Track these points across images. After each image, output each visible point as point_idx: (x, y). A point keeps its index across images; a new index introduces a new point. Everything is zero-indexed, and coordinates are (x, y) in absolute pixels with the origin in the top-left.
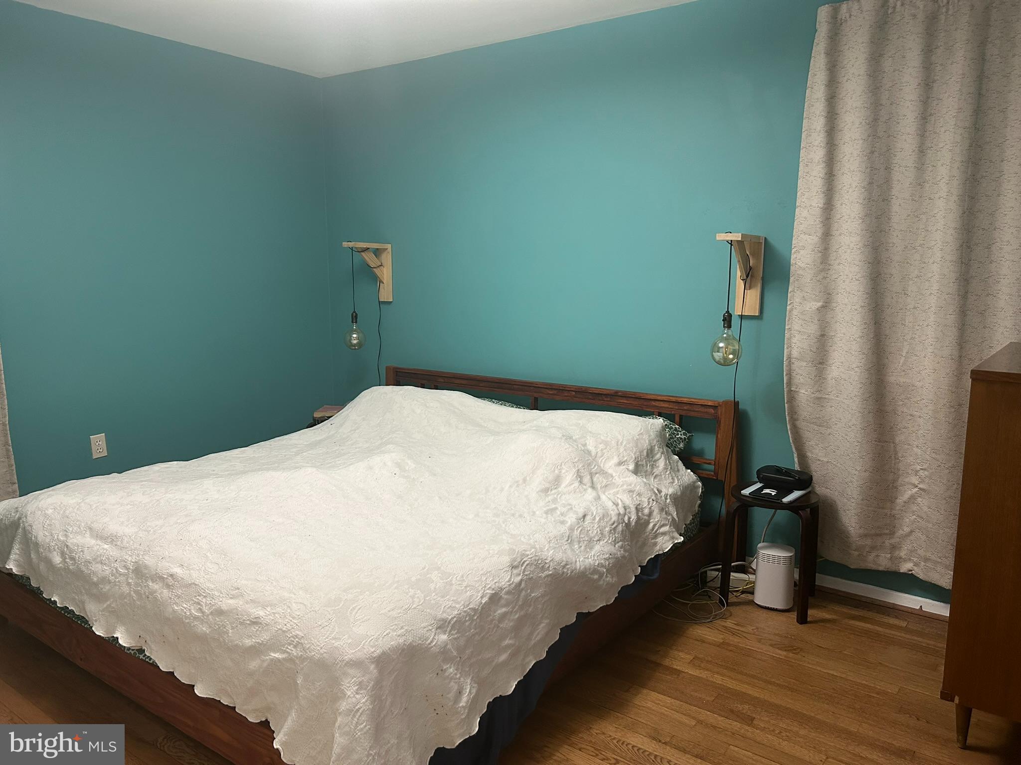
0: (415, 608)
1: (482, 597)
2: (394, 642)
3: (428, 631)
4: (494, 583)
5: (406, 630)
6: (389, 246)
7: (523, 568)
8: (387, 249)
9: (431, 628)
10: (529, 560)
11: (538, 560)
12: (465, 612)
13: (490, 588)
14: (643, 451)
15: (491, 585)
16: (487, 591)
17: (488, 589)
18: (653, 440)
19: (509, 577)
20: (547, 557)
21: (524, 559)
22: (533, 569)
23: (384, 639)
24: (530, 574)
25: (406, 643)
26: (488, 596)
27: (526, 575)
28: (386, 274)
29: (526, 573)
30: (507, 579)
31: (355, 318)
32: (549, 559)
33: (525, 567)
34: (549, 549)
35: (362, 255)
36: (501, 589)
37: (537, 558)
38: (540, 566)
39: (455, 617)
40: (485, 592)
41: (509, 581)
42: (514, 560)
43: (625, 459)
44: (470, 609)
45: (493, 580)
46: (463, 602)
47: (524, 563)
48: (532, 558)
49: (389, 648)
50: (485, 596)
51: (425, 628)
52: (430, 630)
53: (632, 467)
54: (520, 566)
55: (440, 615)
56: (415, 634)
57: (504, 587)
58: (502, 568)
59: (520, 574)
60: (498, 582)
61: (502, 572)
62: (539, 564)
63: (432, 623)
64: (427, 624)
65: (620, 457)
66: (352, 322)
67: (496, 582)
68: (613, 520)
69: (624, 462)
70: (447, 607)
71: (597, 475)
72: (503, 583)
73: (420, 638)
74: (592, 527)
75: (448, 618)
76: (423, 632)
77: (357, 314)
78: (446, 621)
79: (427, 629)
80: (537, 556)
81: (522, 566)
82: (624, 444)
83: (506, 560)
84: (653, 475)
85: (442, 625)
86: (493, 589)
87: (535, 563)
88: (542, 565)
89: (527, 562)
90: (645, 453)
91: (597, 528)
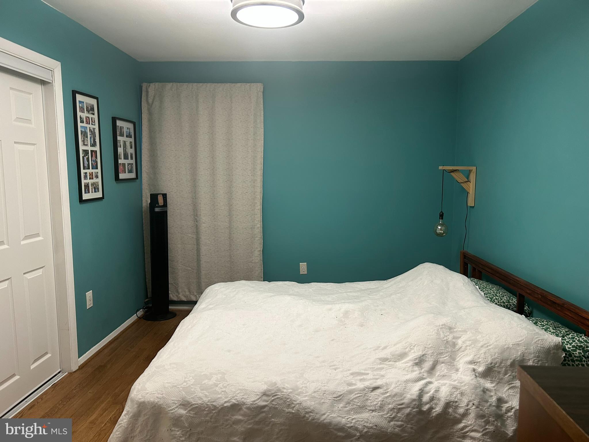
0: (178, 388)
1: (225, 402)
2: (152, 399)
3: (173, 403)
4: (241, 397)
5: (163, 396)
6: (474, 168)
7: (273, 398)
8: (472, 170)
9: (176, 402)
10: (281, 395)
11: (288, 399)
12: (207, 405)
13: (236, 399)
14: (507, 360)
15: (239, 397)
16: (233, 400)
17: (234, 399)
18: (530, 353)
19: (256, 399)
20: (297, 400)
21: (278, 394)
22: (281, 403)
23: (150, 396)
24: (276, 405)
25: (158, 403)
26: (231, 403)
27: (273, 404)
28: (471, 187)
29: (273, 403)
30: (253, 400)
31: (442, 216)
32: (298, 402)
33: (275, 399)
34: (308, 396)
35: (452, 175)
36: (244, 404)
37: (288, 397)
38: (287, 403)
39: (197, 404)
40: (231, 400)
41: (254, 401)
42: (270, 390)
43: (480, 360)
44: (212, 404)
45: (243, 396)
46: (210, 399)
47: (276, 395)
48: (284, 395)
49: (148, 401)
50: (229, 403)
51: (173, 401)
52: (175, 403)
53: (481, 369)
54: (271, 396)
55: (189, 398)
56: (165, 401)
57: (247, 403)
58: (256, 392)
59: (268, 401)
60: (245, 399)
61: (254, 394)
62: (287, 401)
63: (179, 400)
64: (176, 399)
65: (476, 357)
66: (440, 219)
67: (243, 398)
68: (402, 402)
69: (477, 362)
70: (198, 396)
71: (443, 364)
72: (248, 401)
73: (167, 405)
74: (376, 398)
75: (192, 402)
76: (170, 402)
77: (443, 214)
78: (189, 404)
79: (174, 402)
80: (289, 395)
81: (273, 397)
82: (489, 348)
83: (264, 387)
84: (509, 384)
85: (185, 404)
86: (238, 401)
87: (284, 400)
88: (289, 403)
89: (279, 396)
90: (509, 363)
91: (379, 401)
